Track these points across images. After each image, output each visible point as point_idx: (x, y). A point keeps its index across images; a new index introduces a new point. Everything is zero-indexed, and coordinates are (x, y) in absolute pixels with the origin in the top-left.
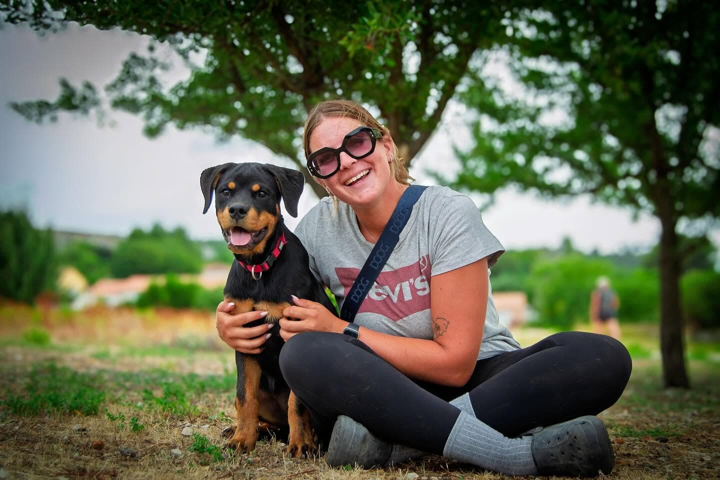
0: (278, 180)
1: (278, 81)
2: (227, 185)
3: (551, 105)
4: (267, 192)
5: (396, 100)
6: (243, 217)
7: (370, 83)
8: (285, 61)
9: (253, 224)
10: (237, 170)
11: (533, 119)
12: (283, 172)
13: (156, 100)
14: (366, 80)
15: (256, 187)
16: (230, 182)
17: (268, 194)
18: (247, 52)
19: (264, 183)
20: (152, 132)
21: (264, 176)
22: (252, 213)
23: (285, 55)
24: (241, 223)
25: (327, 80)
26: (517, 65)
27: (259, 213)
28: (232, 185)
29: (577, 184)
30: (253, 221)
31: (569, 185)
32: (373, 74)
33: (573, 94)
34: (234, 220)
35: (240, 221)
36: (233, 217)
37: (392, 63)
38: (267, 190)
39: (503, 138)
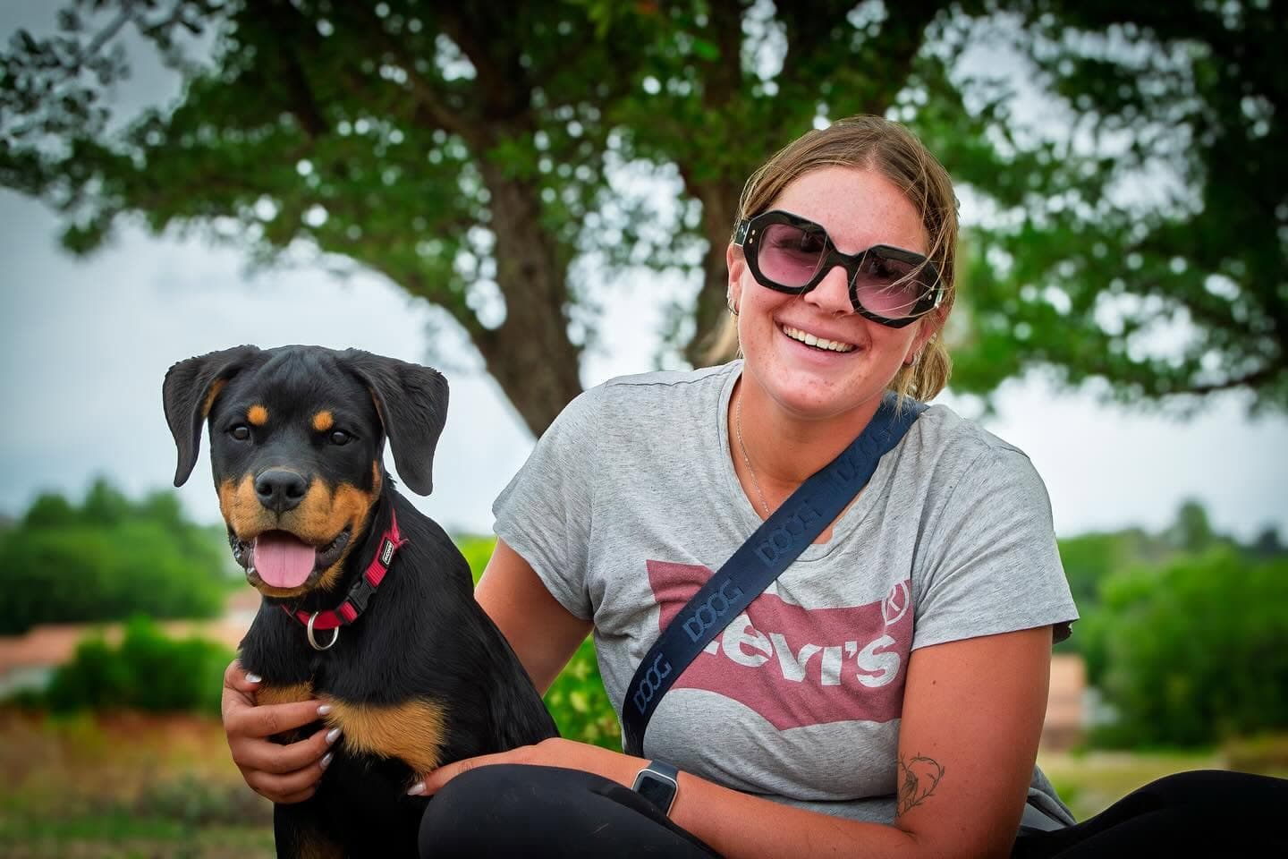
0: (378, 398)
1: (410, 105)
2: (244, 413)
3: (1139, 153)
4: (350, 430)
5: (725, 147)
6: (295, 507)
7: (654, 104)
8: (430, 52)
9: (318, 523)
10: (270, 373)
11: (1092, 191)
12: (391, 372)
13: (88, 156)
14: (645, 96)
15: (322, 420)
16: (253, 405)
17: (354, 436)
18: (325, 28)
19: (343, 406)
20: (81, 242)
21: (342, 387)
22: (318, 491)
23: (430, 34)
24: (289, 522)
25: (539, 98)
26: (1044, 49)
27: (333, 490)
28: (258, 414)
29: (1212, 363)
30: (320, 516)
31: (1192, 365)
32: (663, 82)
33: (1198, 123)
34: (272, 515)
35: (287, 515)
36: (267, 506)
37: (709, 51)
38: (354, 426)
39: (1011, 245)
